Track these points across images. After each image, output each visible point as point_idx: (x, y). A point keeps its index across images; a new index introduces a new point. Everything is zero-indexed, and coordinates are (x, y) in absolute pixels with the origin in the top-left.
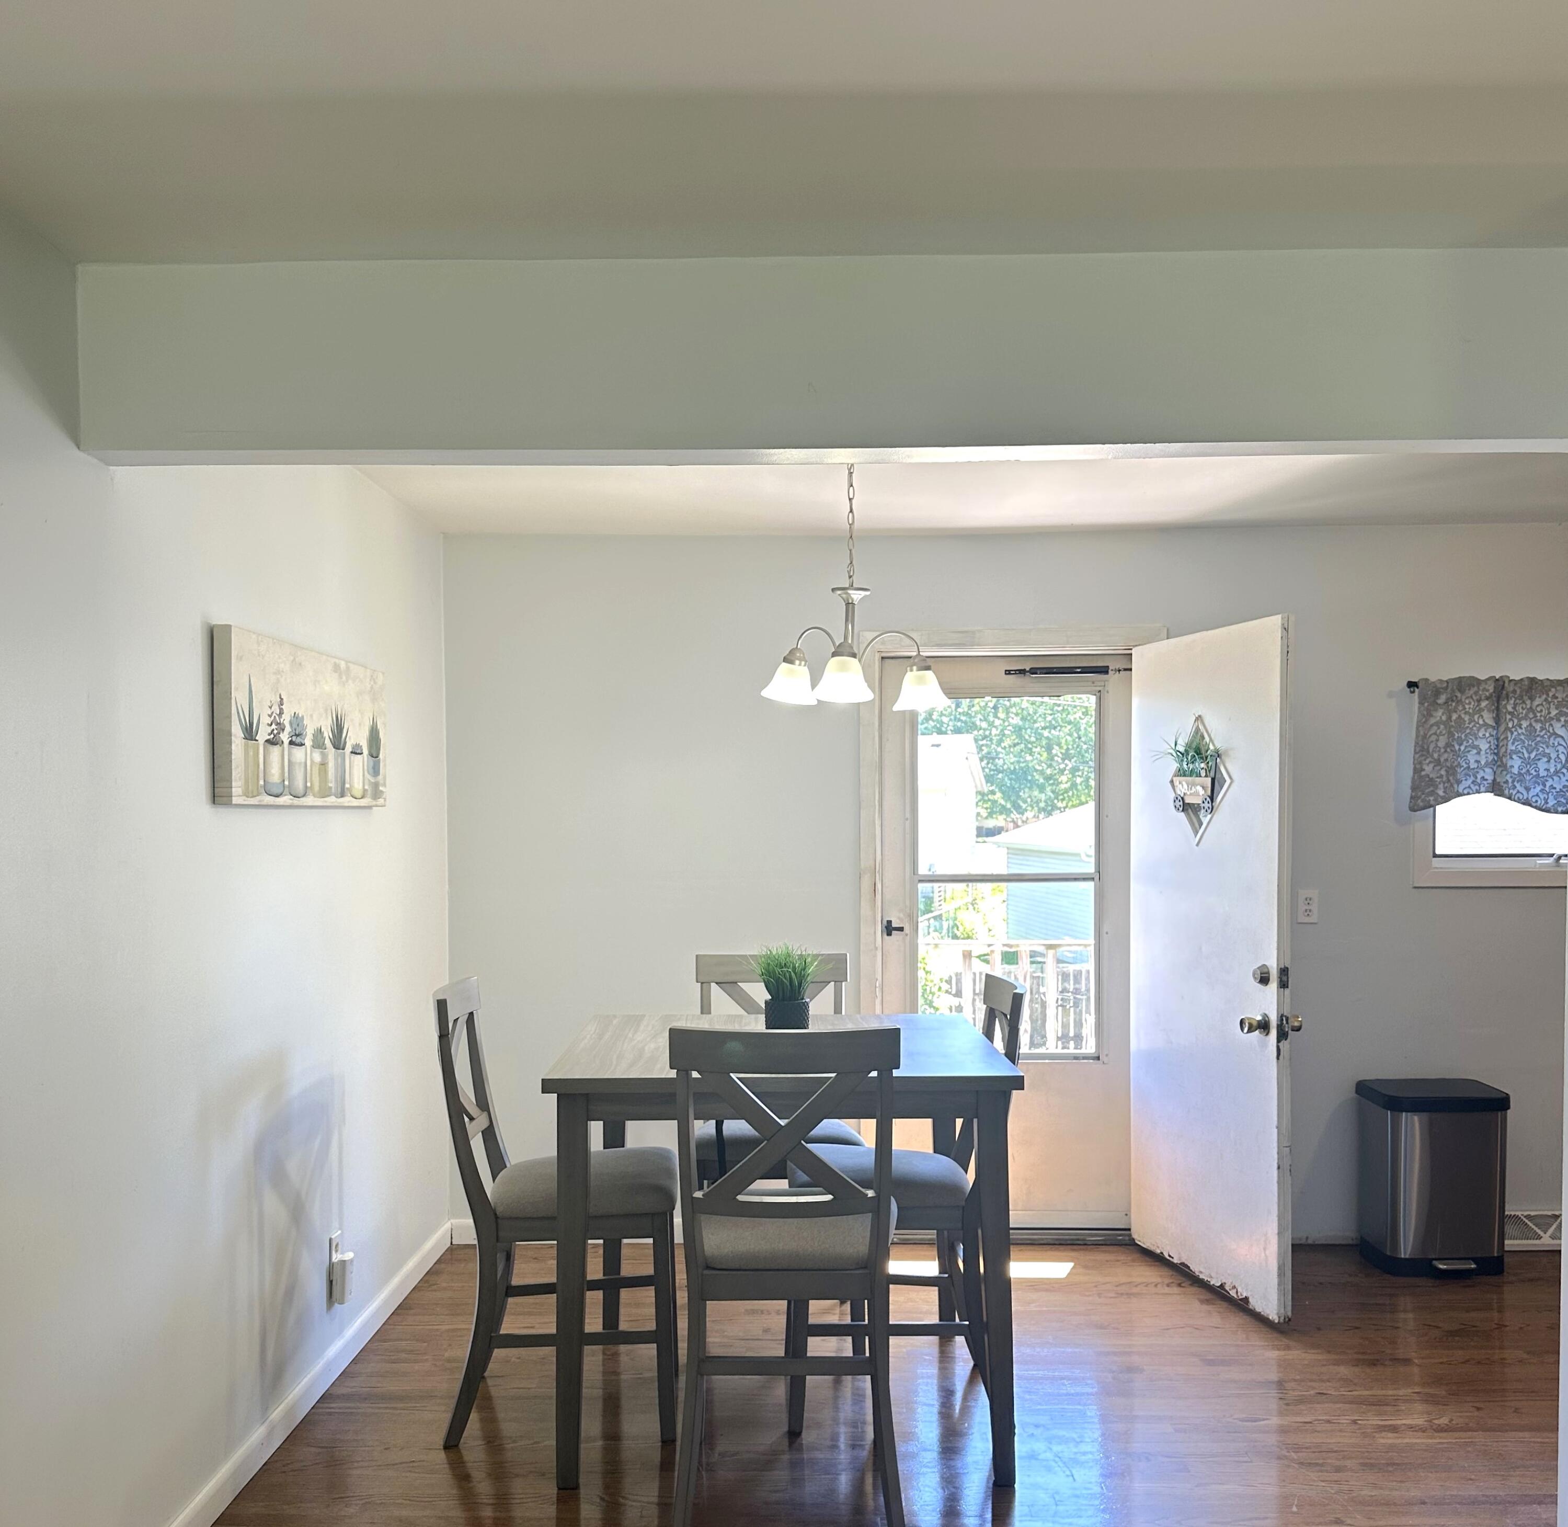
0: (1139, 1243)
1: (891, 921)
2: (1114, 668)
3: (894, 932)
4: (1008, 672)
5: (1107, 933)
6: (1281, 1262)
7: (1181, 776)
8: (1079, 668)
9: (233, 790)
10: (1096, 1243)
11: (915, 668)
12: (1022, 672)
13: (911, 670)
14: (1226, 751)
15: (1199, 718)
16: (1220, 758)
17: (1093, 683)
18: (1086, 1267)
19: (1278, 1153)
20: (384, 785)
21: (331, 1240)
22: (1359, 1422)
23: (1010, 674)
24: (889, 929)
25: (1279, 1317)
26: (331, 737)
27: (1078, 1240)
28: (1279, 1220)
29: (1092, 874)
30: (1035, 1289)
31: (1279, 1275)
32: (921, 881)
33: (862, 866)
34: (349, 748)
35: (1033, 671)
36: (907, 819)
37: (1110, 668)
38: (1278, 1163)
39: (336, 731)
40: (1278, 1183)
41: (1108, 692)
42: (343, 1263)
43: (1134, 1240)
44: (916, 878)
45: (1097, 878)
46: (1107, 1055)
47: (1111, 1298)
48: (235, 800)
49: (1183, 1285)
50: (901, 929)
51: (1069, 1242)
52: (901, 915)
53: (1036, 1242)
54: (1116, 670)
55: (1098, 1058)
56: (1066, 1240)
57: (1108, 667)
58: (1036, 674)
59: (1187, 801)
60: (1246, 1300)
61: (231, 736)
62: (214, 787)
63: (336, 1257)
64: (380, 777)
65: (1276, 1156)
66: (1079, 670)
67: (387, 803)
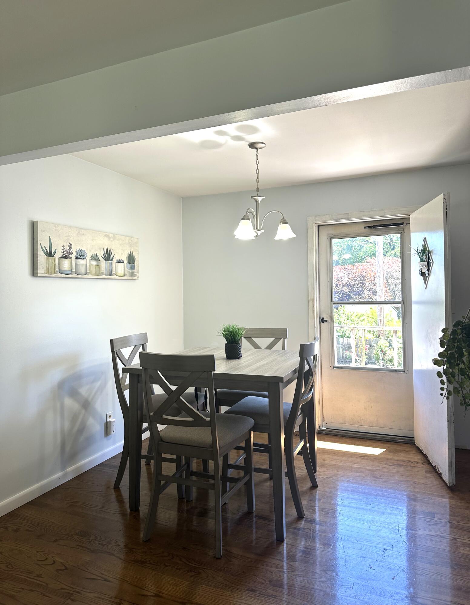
0: (416, 444)
1: (323, 318)
2: (406, 223)
3: (325, 322)
4: (365, 228)
5: (407, 324)
6: (450, 461)
7: (421, 262)
8: (392, 224)
9: (38, 272)
10: (400, 442)
11: (281, 223)
12: (370, 227)
13: (280, 224)
14: (432, 251)
15: (425, 239)
16: (430, 254)
17: (399, 229)
18: (390, 452)
19: (448, 415)
20: (138, 273)
21: (107, 414)
22: (458, 540)
23: (366, 228)
24: (322, 321)
25: (449, 484)
26: (103, 257)
27: (393, 440)
28: (449, 443)
29: (400, 301)
30: (362, 458)
31: (449, 466)
32: (334, 304)
33: (309, 298)
34: (115, 260)
35: (374, 226)
36: (329, 282)
37: (404, 223)
38: (448, 419)
39: (106, 255)
40: (448, 427)
41: (405, 232)
42: (110, 422)
43: (415, 442)
44: (332, 303)
45: (402, 303)
46: (408, 371)
47: (391, 465)
48: (39, 275)
49: (424, 464)
50: (326, 321)
51: (390, 441)
52: (327, 316)
53: (377, 440)
54: (407, 224)
55: (404, 372)
56: (389, 440)
57: (403, 223)
58: (375, 227)
59: (423, 272)
60: (441, 473)
61: (38, 255)
62: (34, 271)
63: (108, 420)
64: (135, 270)
65: (447, 416)
66: (392, 225)
67: (139, 278)
